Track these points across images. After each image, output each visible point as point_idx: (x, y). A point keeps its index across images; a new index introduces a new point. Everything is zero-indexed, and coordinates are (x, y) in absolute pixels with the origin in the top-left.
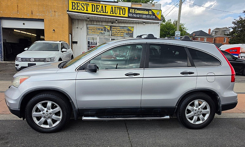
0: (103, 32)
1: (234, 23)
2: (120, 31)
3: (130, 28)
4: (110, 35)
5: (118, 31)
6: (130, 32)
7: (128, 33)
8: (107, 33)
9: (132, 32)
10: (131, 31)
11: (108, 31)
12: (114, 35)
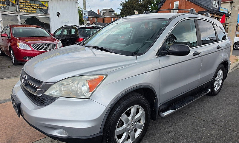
0: (5, 6)
1: (121, 5)
2: (30, 6)
3: (43, 3)
4: (18, 10)
5: (28, 5)
6: (44, 8)
7: (42, 9)
8: (11, 8)
9: (46, 8)
10: (45, 6)
11: (13, 5)
12: (23, 11)
